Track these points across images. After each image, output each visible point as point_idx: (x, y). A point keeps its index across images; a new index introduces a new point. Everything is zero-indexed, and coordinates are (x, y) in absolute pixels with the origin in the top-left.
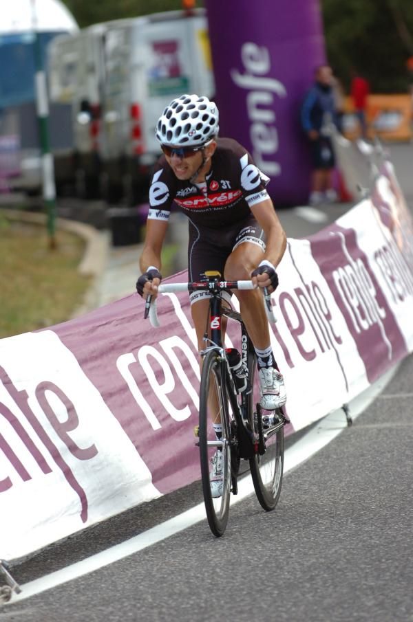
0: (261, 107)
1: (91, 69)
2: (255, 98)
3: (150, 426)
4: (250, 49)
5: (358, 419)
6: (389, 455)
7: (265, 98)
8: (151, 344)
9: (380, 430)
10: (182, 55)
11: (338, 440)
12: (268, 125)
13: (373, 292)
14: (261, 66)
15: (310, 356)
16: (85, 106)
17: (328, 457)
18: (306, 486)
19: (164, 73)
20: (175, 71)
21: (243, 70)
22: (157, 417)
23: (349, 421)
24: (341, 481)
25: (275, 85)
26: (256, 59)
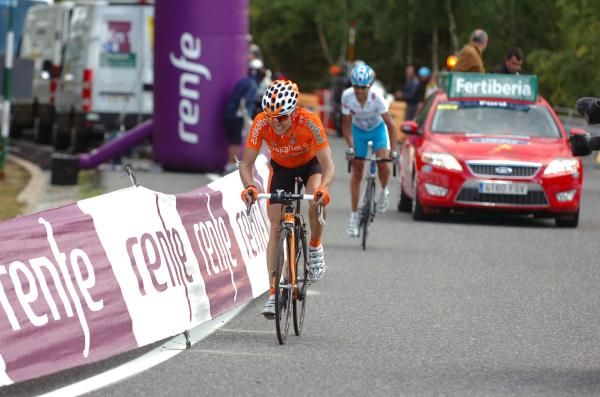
0: (189, 86)
1: (58, 36)
2: (185, 78)
3: (11, 326)
4: (187, 37)
5: (196, 345)
6: (211, 375)
7: (194, 80)
8: (22, 261)
9: (210, 355)
10: (132, 35)
11: (175, 359)
12: (193, 101)
13: (229, 245)
14: (194, 53)
15: (162, 288)
16: (48, 66)
17: (163, 370)
18: (137, 390)
19: (116, 48)
20: (125, 47)
21: (179, 54)
22: (19, 320)
23: (188, 344)
24: (166, 390)
25: (203, 70)
26: (191, 47)
